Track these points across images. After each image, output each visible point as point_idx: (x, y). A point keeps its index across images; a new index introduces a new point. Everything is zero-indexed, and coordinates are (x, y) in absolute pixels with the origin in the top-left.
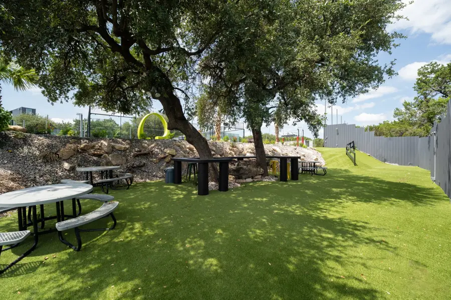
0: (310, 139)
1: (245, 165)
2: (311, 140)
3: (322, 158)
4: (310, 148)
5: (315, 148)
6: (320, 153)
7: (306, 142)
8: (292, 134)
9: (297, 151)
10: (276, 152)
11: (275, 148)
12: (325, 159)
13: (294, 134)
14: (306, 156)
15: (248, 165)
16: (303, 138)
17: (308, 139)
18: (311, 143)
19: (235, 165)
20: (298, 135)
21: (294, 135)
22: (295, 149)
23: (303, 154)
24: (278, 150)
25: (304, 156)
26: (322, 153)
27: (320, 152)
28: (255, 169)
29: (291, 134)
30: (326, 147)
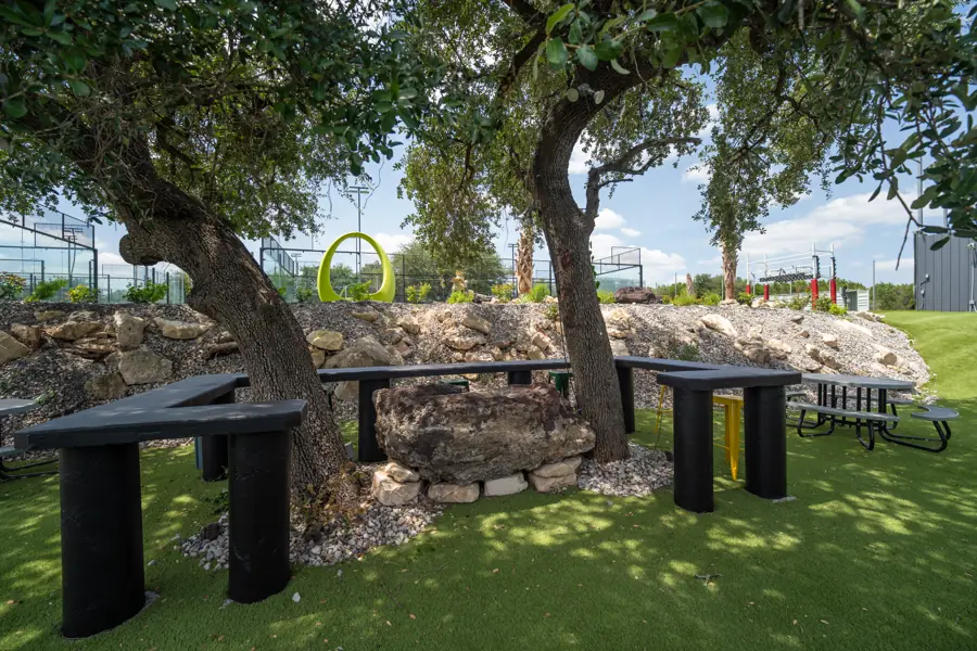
0: (859, 286)
1: (465, 420)
2: (864, 288)
3: (911, 351)
4: (863, 315)
5: (882, 316)
6: (903, 335)
7: (844, 294)
8: (794, 272)
9: (804, 327)
10: (715, 334)
11: (712, 318)
12: (927, 356)
13: (802, 271)
14: (841, 344)
15: (485, 418)
16: (834, 283)
17: (852, 285)
18: (863, 298)
19: (411, 419)
20: (814, 273)
21: (802, 276)
22: (798, 321)
23: (828, 338)
24: (725, 325)
25: (834, 346)
26: (912, 332)
27: (901, 327)
28: (529, 436)
29: (790, 271)
30: (924, 309)
